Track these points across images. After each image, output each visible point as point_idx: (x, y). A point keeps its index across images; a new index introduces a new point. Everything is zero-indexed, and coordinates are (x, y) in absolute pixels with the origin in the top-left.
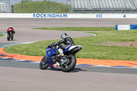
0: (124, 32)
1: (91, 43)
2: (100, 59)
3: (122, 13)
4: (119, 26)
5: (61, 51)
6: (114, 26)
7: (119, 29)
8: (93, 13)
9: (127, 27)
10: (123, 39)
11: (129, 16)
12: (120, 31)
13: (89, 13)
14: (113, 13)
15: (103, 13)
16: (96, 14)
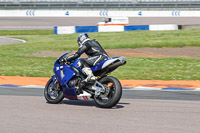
0: (66, 36)
1: (17, 53)
2: (31, 76)
3: (64, 9)
4: (59, 28)
5: (87, 71)
6: (52, 28)
7: (59, 32)
8: (21, 9)
9: (70, 30)
10: (65, 46)
11: (74, 13)
12: (60, 35)
13: (16, 9)
14: (50, 8)
15: (36, 9)
16: (25, 11)
